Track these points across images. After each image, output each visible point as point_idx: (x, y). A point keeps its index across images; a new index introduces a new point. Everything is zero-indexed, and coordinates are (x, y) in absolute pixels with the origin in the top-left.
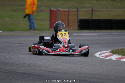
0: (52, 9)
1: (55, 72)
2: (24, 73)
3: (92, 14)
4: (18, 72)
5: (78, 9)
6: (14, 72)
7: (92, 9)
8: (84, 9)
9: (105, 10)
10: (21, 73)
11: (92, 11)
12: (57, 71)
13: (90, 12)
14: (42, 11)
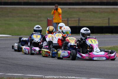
0: (49, 19)
1: (50, 64)
2: (26, 66)
3: (79, 23)
4: (21, 65)
5: (68, 19)
6: (19, 64)
7: (79, 19)
8: (73, 19)
9: (89, 19)
10: (24, 65)
11: (79, 20)
12: (51, 63)
13: (78, 21)
14: (41, 21)
